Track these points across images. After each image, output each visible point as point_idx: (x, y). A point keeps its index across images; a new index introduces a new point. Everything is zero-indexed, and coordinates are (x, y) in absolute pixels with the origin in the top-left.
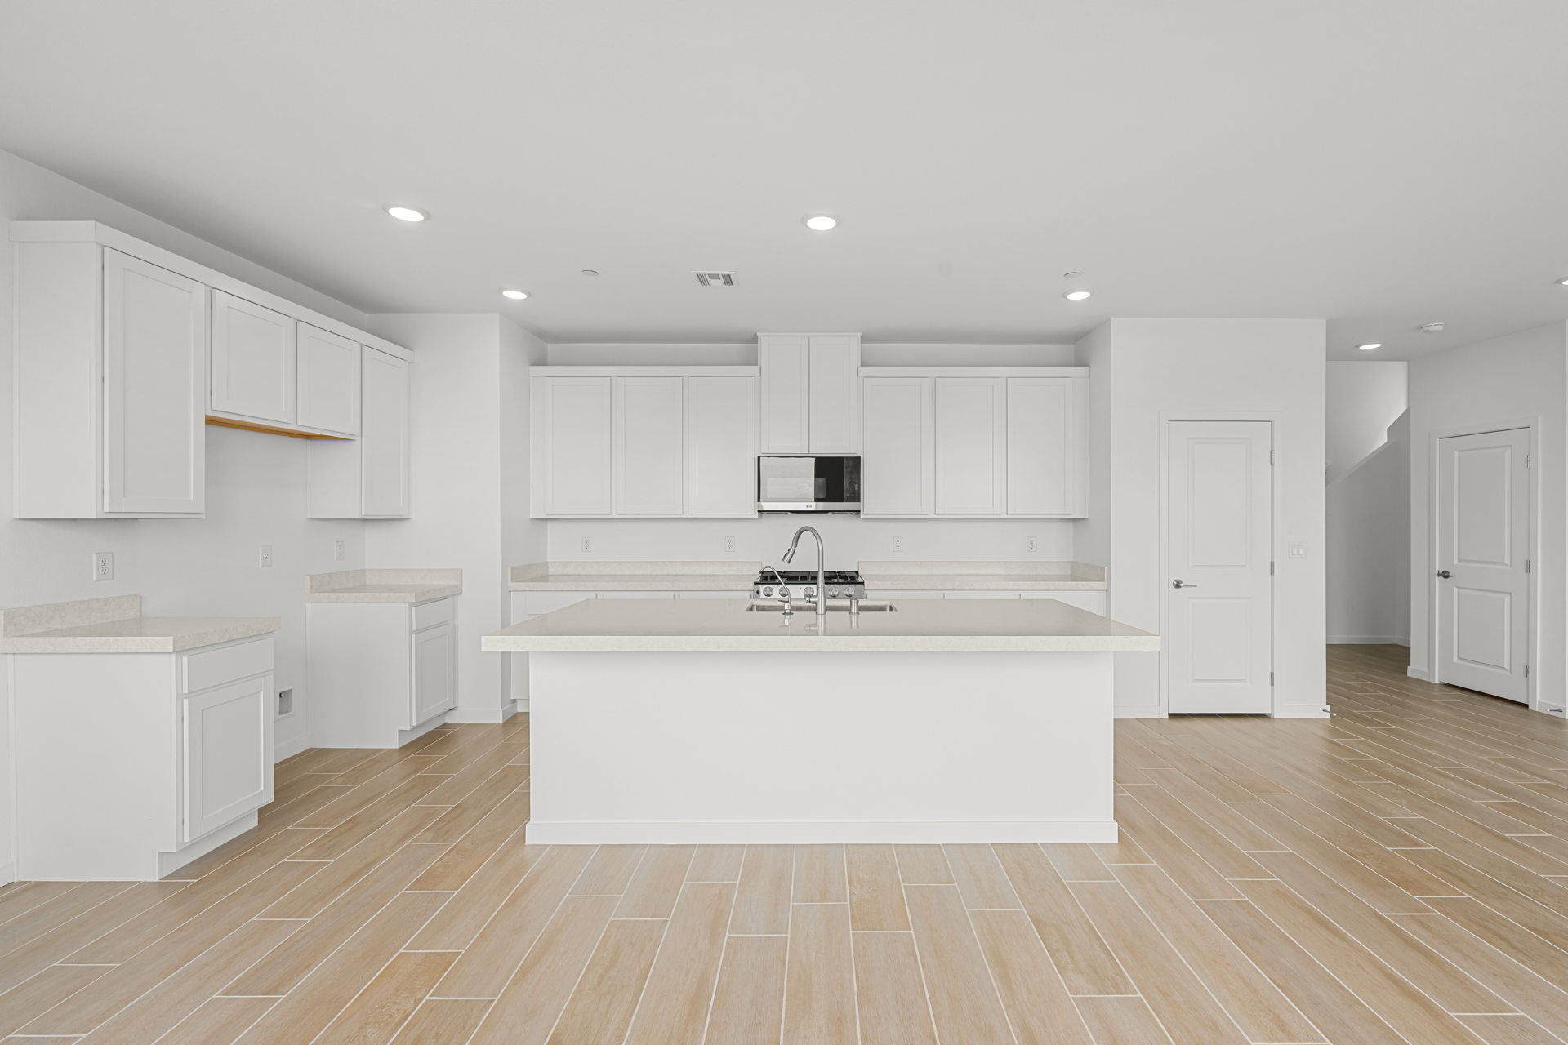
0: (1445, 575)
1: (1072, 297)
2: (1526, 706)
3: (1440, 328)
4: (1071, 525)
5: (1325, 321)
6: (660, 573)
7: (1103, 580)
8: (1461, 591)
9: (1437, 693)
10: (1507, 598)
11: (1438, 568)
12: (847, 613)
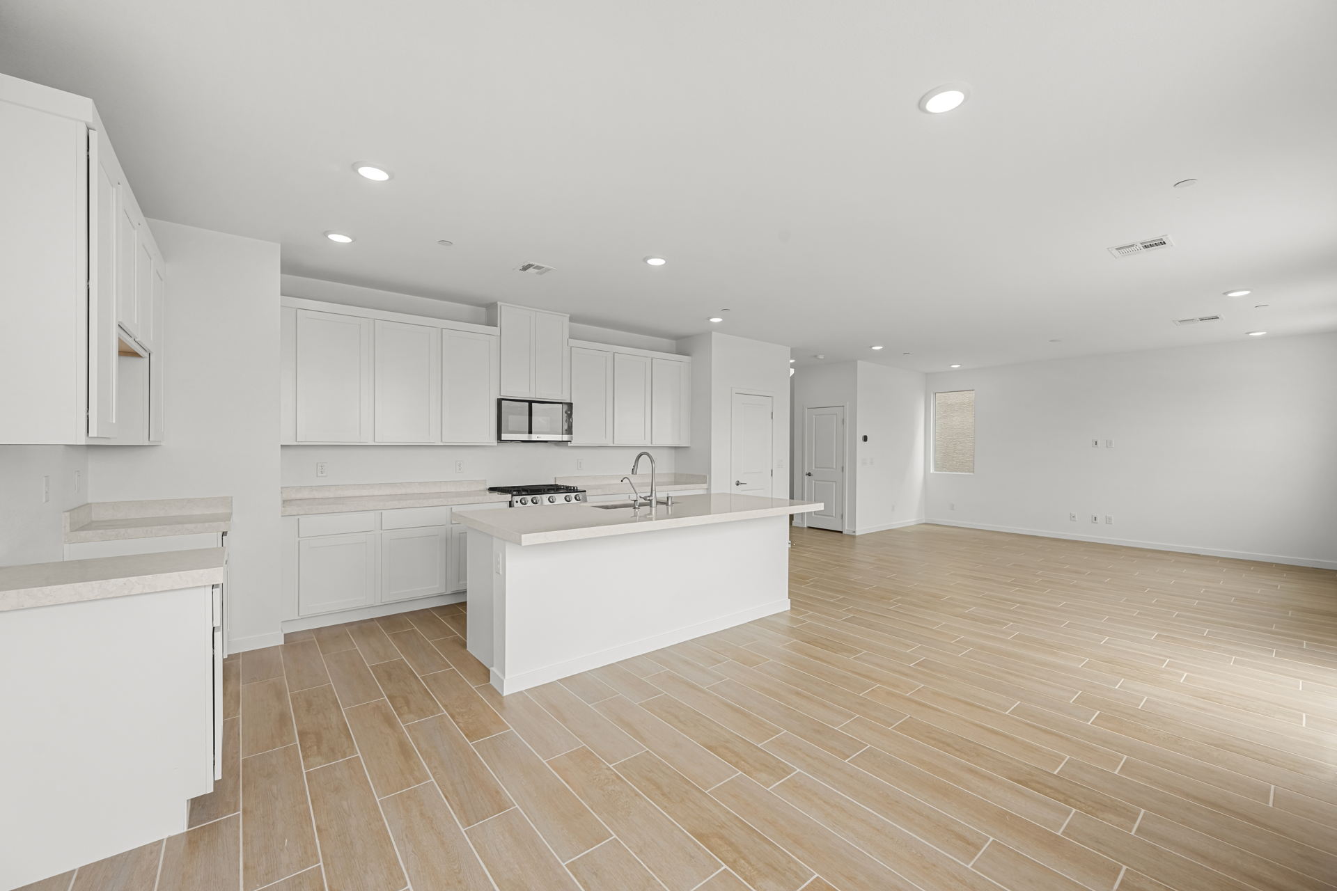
0: (809, 474)
1: (712, 320)
2: (842, 532)
3: (822, 357)
4: (673, 451)
5: (790, 348)
6: (416, 492)
7: (705, 483)
8: (817, 482)
9: (806, 530)
10: (834, 484)
11: (806, 471)
12: (665, 505)
